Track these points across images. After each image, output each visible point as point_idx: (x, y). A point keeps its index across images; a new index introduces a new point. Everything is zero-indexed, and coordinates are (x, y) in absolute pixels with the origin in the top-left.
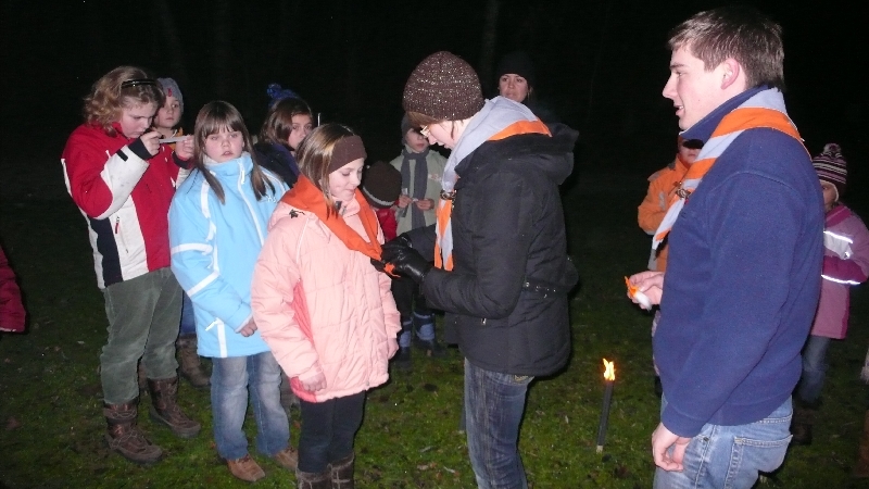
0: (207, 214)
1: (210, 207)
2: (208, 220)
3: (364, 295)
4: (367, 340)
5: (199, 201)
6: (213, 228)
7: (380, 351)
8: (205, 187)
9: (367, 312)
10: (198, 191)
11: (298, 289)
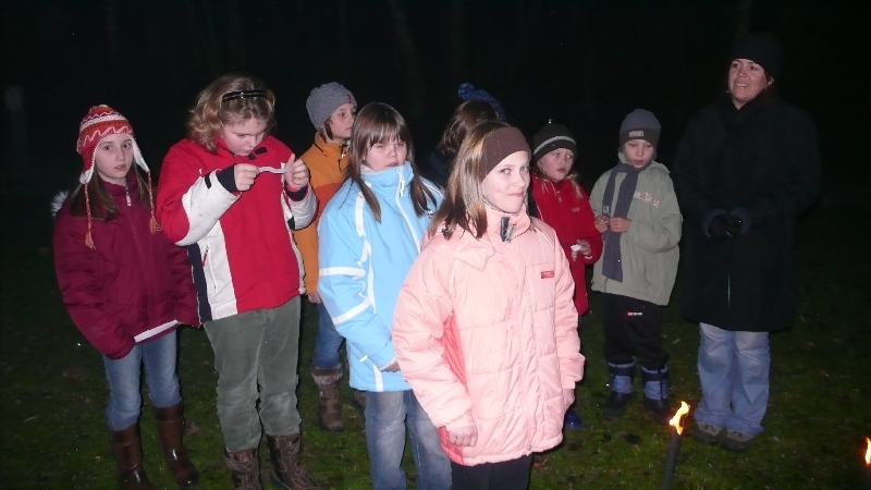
0: (361, 232)
1: (365, 224)
2: (362, 239)
3: (533, 337)
4: (533, 394)
5: (353, 217)
6: (368, 248)
7: (549, 408)
8: (360, 201)
9: (534, 359)
10: (352, 206)
11: (449, 324)
